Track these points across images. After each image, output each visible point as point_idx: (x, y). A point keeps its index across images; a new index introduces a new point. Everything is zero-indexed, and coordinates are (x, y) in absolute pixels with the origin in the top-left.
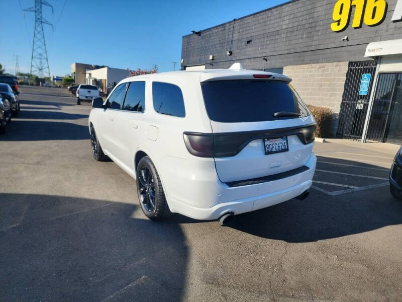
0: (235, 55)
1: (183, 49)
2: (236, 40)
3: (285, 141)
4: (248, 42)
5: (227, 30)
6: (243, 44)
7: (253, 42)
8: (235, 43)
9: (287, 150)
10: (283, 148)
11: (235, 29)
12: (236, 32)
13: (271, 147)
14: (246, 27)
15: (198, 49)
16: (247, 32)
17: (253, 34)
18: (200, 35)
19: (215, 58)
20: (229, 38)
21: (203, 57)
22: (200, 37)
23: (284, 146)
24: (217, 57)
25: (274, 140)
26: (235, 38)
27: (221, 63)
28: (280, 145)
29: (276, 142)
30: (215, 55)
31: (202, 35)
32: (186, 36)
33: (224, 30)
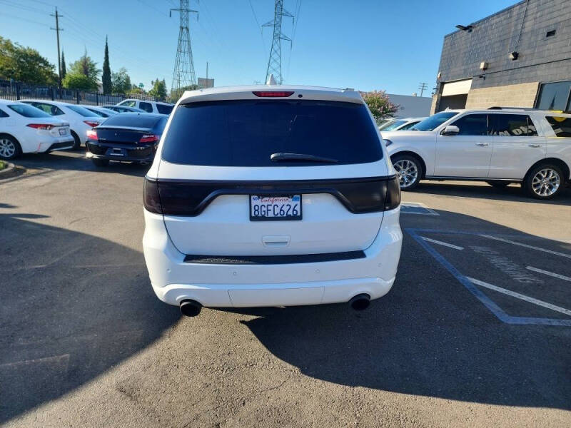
0: (524, 58)
1: (442, 56)
2: (528, 33)
3: (298, 203)
4: (550, 34)
5: (514, 18)
6: (540, 37)
7: (557, 33)
8: (525, 38)
9: (297, 217)
10: (290, 213)
11: (530, 12)
12: (530, 18)
13: (264, 209)
14: (549, 8)
15: (465, 53)
16: (549, 17)
17: (559, 19)
18: (471, 31)
19: (489, 66)
20: (516, 30)
21: (471, 66)
22: (470, 34)
23: (294, 210)
24: (494, 65)
25: (272, 198)
26: (526, 30)
27: (498, 74)
28: (286, 209)
29: (277, 203)
30: (489, 61)
31: (473, 30)
32: (448, 36)
33: (511, 17)
